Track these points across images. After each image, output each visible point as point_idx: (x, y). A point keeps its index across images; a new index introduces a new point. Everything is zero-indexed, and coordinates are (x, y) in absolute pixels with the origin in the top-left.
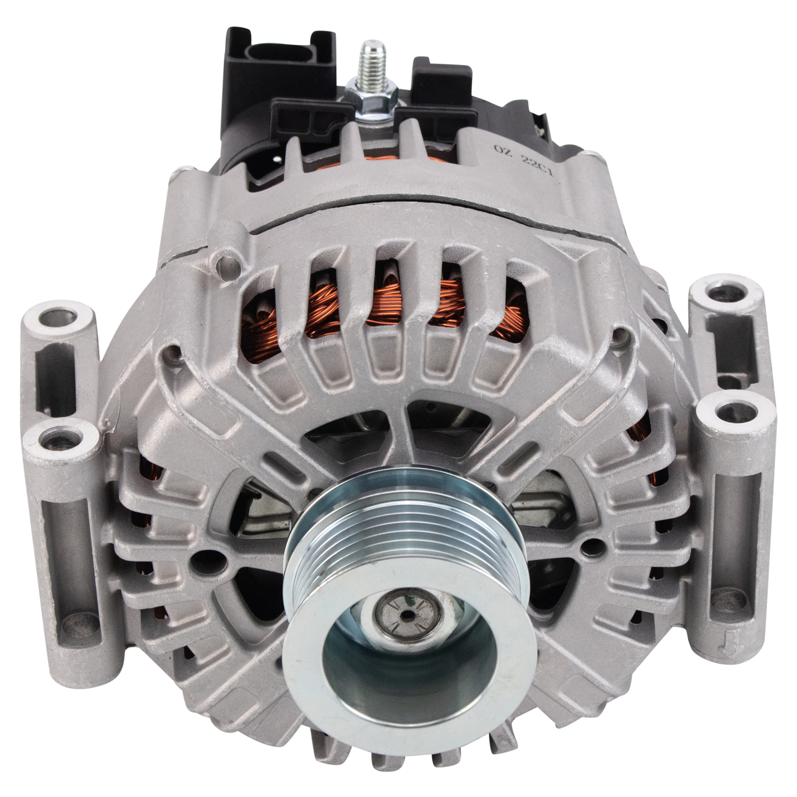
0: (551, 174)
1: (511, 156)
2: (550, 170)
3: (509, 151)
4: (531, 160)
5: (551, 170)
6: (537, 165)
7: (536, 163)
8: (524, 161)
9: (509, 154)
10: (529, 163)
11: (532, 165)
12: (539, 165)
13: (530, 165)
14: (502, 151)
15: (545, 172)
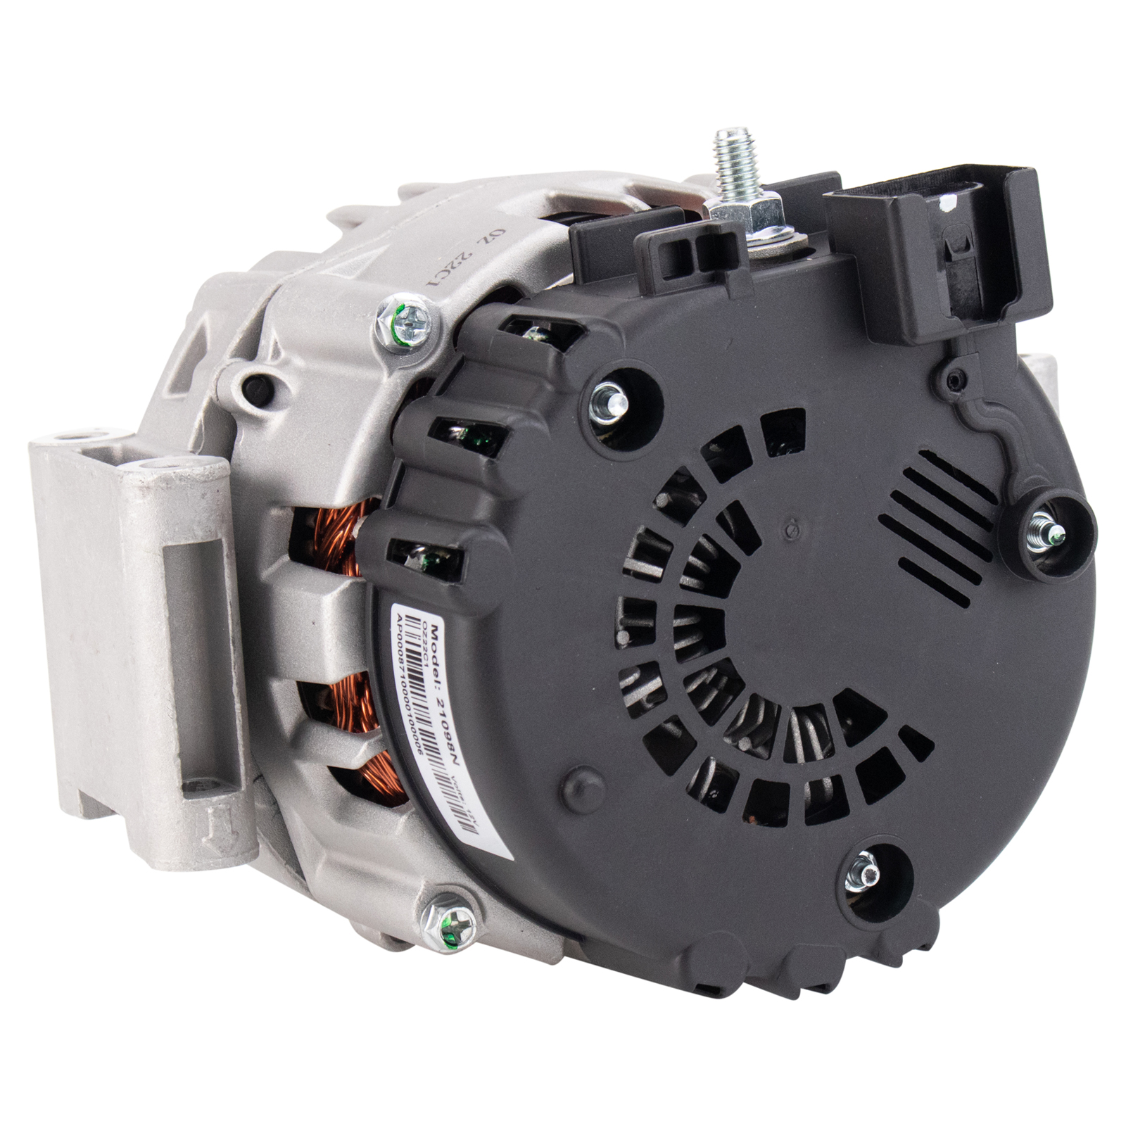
0: (429, 283)
1: (478, 242)
2: (436, 284)
3: (487, 242)
4: (460, 263)
5: (436, 287)
6: (449, 268)
7: (453, 268)
8: (463, 253)
9: (483, 241)
10: (456, 259)
11: (452, 263)
12: (449, 272)
13: (452, 259)
14: (491, 235)
15: (436, 276)
